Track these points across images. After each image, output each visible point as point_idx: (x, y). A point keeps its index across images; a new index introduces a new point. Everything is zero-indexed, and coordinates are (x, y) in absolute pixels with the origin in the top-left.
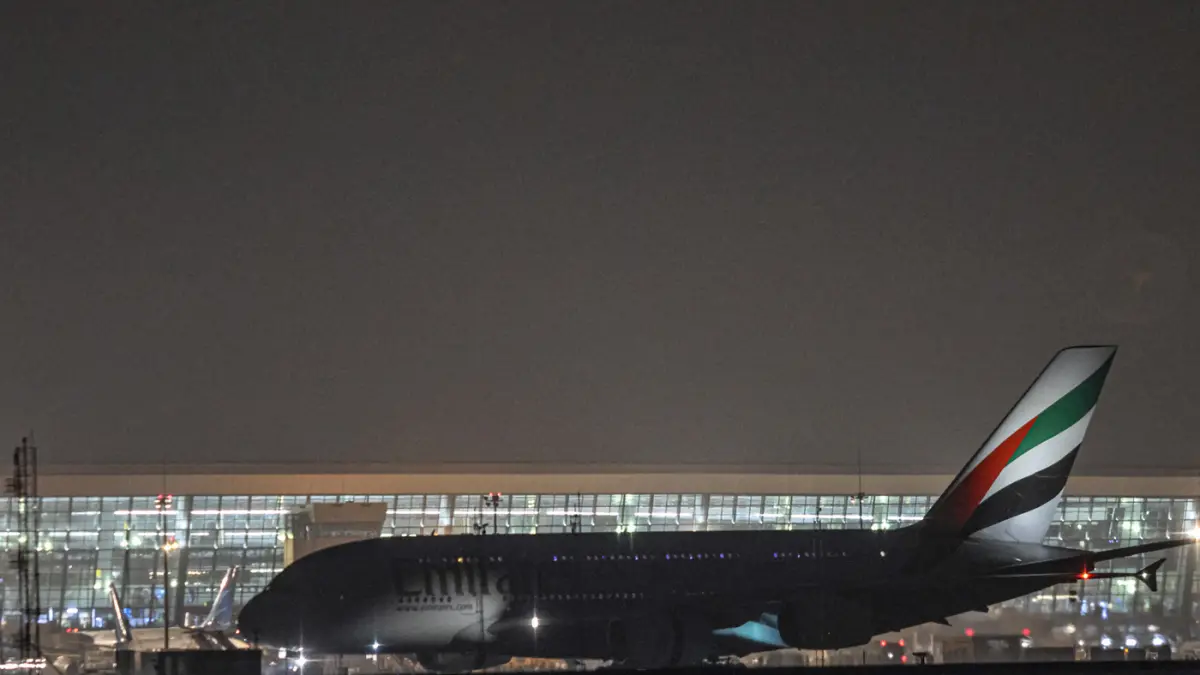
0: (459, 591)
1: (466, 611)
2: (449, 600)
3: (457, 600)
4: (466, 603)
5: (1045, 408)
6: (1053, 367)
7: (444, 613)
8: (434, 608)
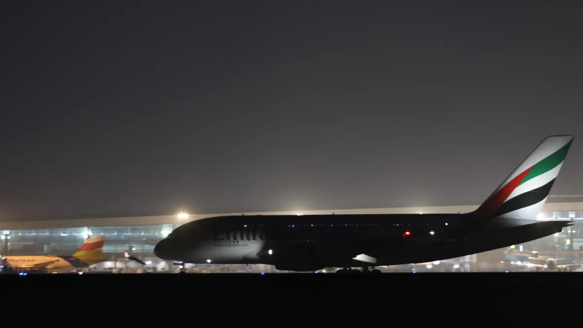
0: (242, 239)
1: (245, 247)
2: (238, 242)
3: (241, 242)
4: (246, 244)
5: (540, 160)
6: (544, 143)
7: (236, 248)
8: (230, 246)
